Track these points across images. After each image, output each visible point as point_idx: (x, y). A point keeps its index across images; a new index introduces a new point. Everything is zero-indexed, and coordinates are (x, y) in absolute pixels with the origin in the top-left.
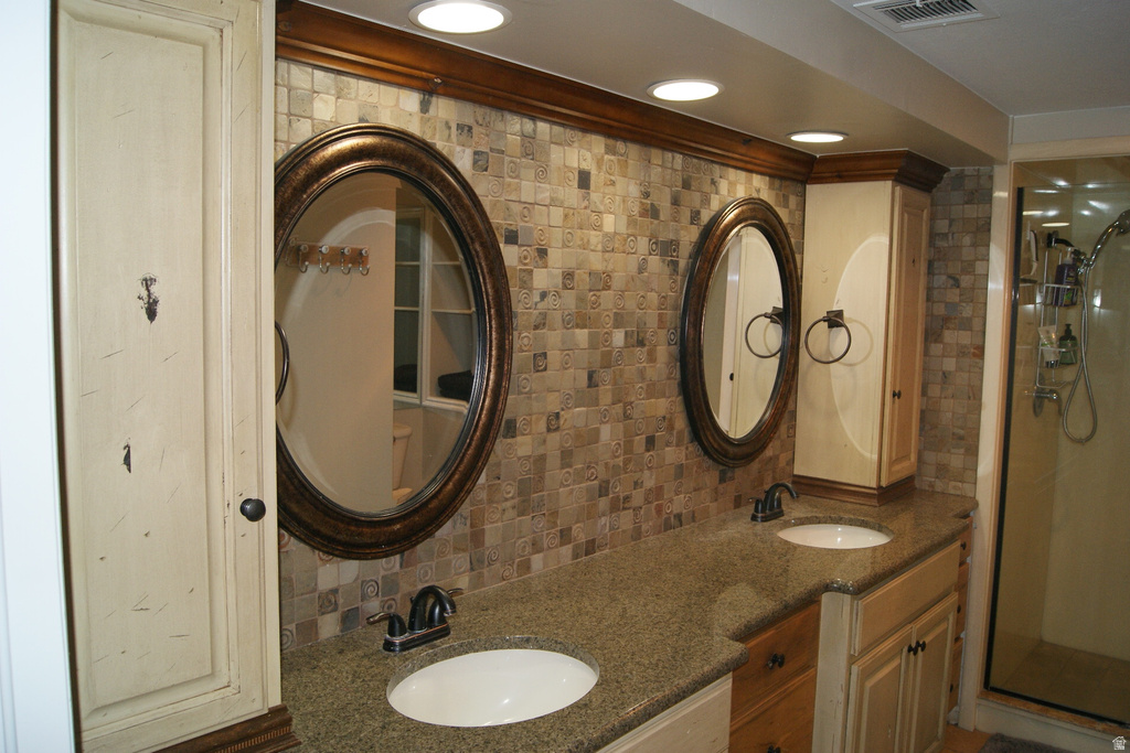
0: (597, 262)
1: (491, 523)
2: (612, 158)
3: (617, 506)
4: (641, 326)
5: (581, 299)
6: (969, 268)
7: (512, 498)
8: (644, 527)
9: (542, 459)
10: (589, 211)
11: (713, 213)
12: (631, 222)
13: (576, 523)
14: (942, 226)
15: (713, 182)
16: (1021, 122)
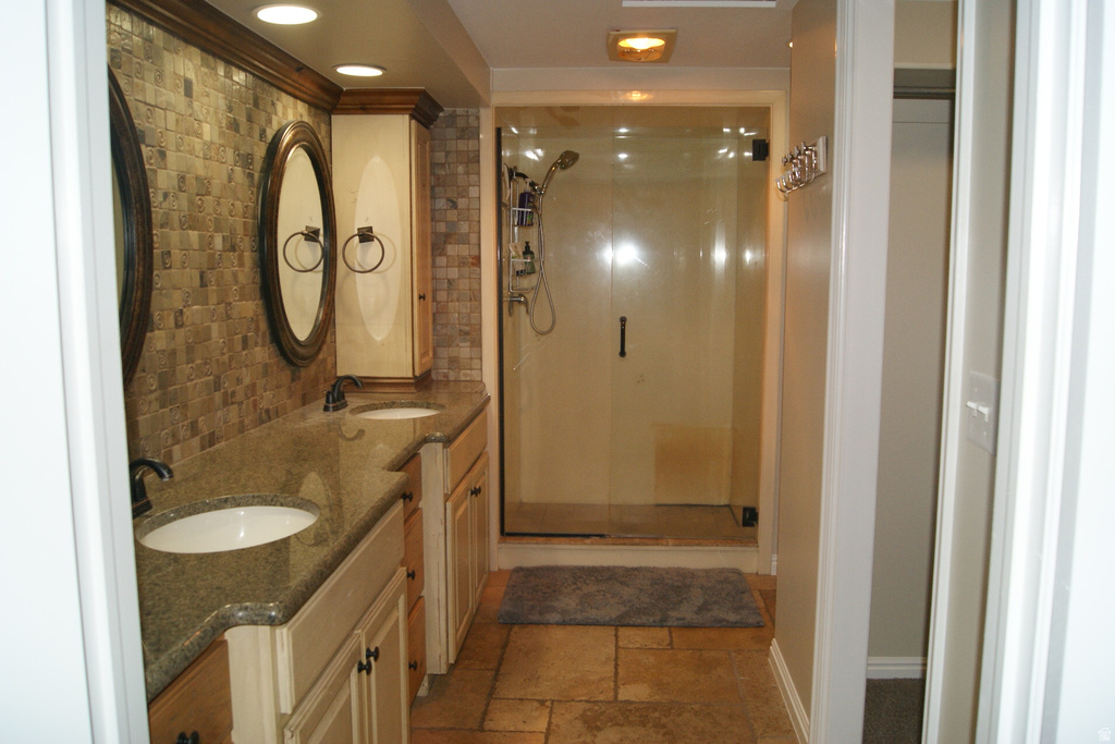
0: (199, 167)
1: (143, 414)
2: (206, 70)
3: (228, 400)
4: (233, 232)
5: (191, 202)
6: (464, 194)
7: (155, 390)
8: (246, 422)
9: (173, 353)
10: (192, 119)
11: (274, 133)
12: (222, 134)
13: (202, 415)
14: (440, 156)
15: (273, 104)
16: (500, 75)
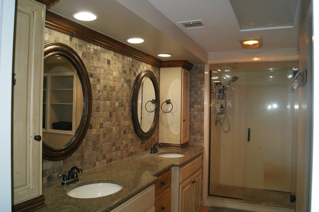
0: (111, 84)
1: (86, 153)
2: (115, 57)
3: (117, 149)
4: (122, 102)
5: (108, 93)
6: (200, 89)
7: (91, 146)
8: (124, 155)
9: (99, 135)
10: (110, 70)
11: (139, 73)
12: (120, 74)
13: (107, 153)
14: (193, 79)
15: (139, 66)
